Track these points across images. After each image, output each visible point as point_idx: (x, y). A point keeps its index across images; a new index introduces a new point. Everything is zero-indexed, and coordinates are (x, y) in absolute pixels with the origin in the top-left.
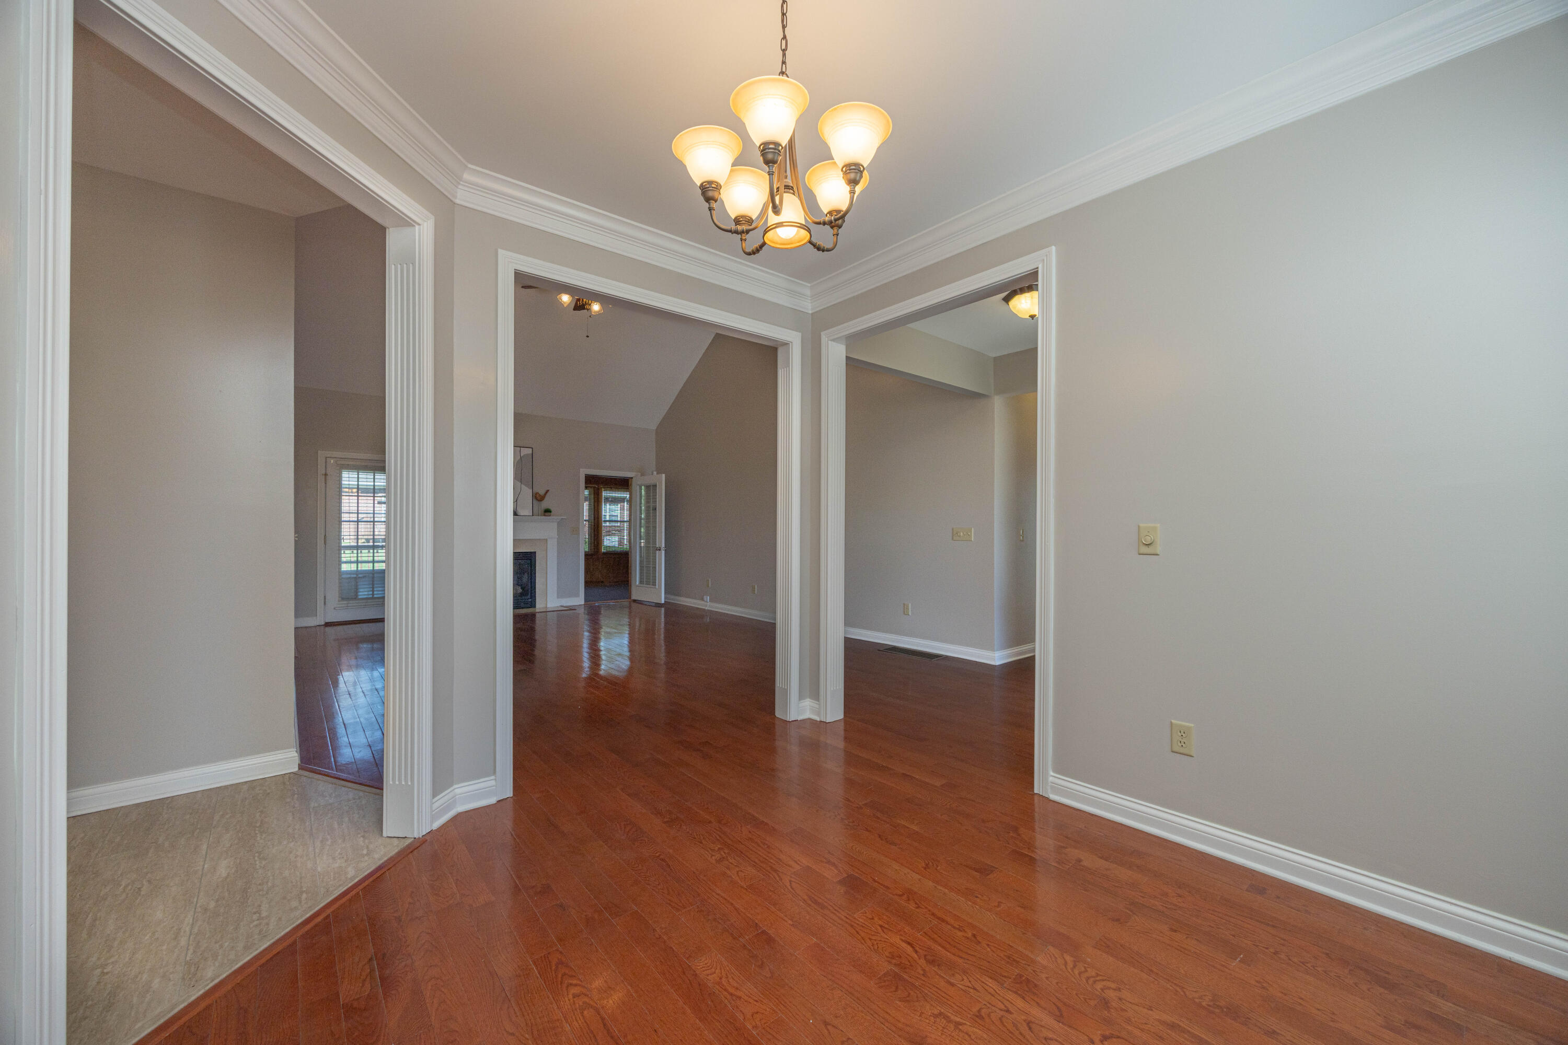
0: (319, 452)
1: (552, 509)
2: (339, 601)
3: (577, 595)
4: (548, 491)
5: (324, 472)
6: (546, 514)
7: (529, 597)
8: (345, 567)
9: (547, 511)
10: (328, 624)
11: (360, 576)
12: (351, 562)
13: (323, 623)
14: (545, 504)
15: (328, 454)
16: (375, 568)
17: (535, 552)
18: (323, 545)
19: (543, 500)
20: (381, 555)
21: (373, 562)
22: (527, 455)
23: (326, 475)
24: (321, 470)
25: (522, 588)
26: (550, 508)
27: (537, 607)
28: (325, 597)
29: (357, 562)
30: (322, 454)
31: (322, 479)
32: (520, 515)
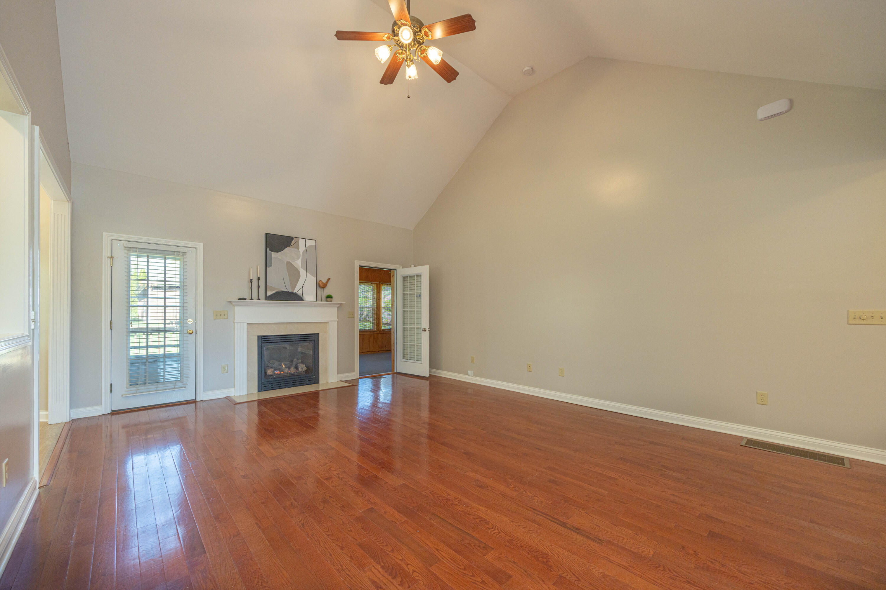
0: (104, 234)
1: (333, 297)
2: (127, 388)
3: (353, 371)
4: (329, 279)
5: (110, 255)
6: (328, 299)
7: (313, 374)
8: (134, 353)
9: (329, 297)
10: (114, 413)
11: (149, 360)
12: (140, 347)
13: (109, 412)
14: (327, 291)
15: (115, 236)
16: (166, 353)
17: (319, 334)
18: (109, 331)
19: (326, 286)
20: (173, 338)
21: (165, 346)
22: (312, 246)
23: (112, 258)
24: (106, 253)
25: (306, 367)
26: (332, 295)
27: (320, 383)
28: (111, 385)
29: (147, 347)
30: (107, 237)
31: (106, 263)
32: (305, 300)
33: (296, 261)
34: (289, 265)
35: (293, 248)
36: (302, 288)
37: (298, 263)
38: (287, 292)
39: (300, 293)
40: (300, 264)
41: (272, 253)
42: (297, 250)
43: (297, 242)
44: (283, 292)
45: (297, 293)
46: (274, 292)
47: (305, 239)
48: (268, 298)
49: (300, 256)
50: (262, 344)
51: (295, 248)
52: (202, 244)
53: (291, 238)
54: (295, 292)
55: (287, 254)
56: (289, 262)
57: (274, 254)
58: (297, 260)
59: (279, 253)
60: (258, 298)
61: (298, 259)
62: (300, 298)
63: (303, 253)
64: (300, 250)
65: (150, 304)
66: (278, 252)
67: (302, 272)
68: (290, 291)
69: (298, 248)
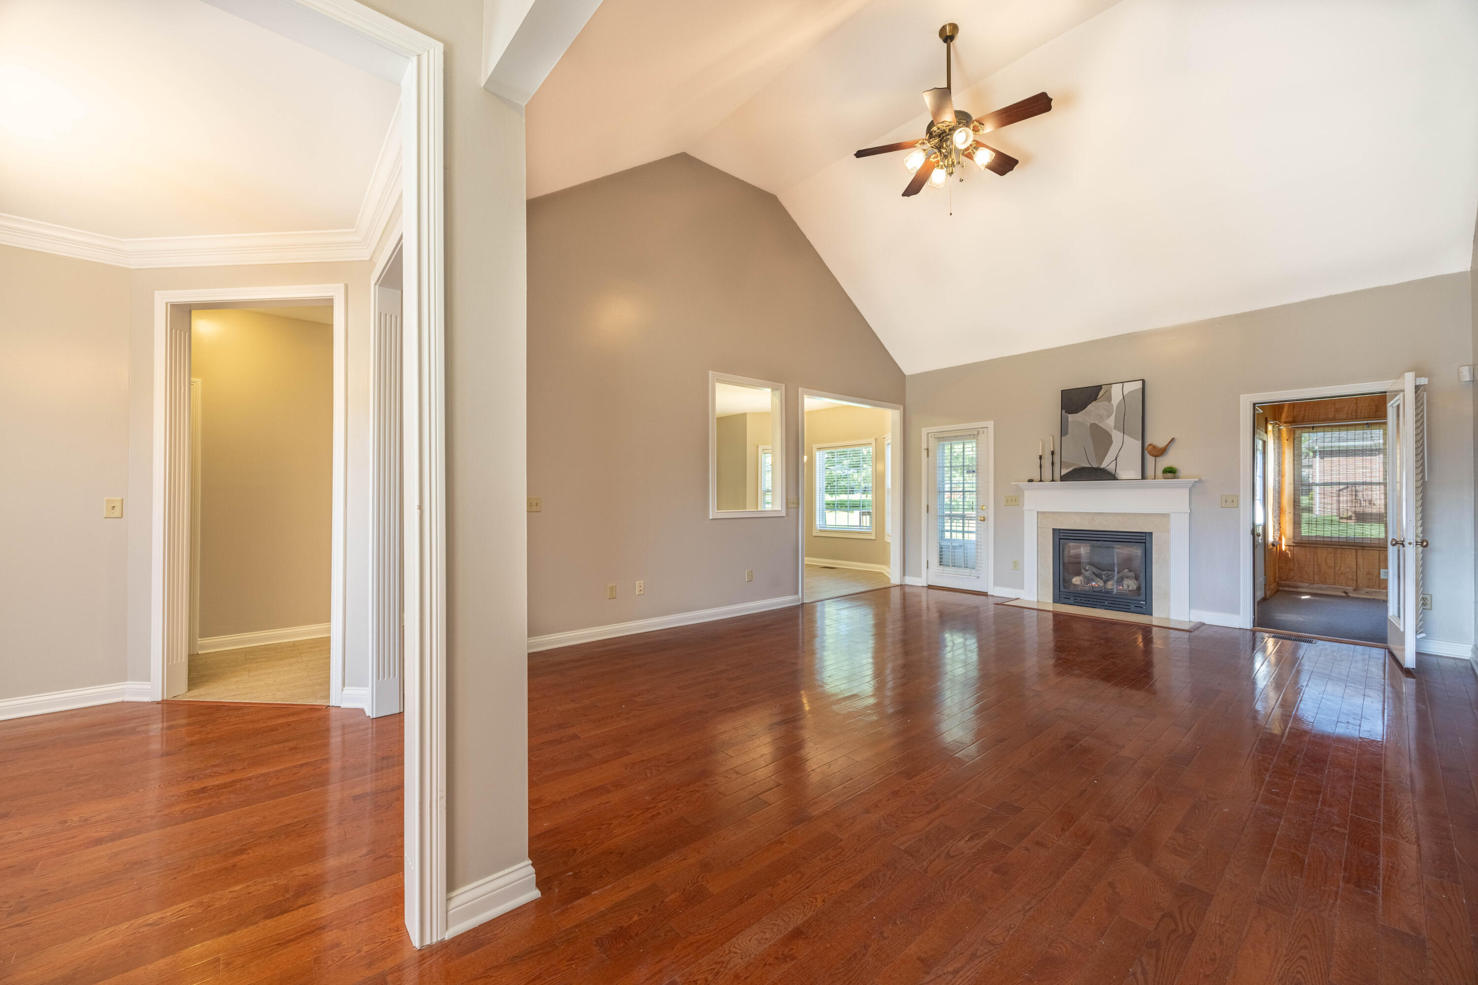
0: (922, 428)
1: (1179, 471)
2: (938, 567)
5: (926, 447)
6: (1169, 475)
7: (1143, 597)
9: (1171, 471)
10: (929, 587)
13: (926, 585)
14: (1167, 462)
15: (929, 429)
16: (965, 539)
17: (1151, 532)
18: (926, 514)
19: (1165, 453)
20: (970, 524)
21: (964, 532)
22: (1136, 390)
23: (928, 450)
25: (1136, 585)
26: (1176, 468)
27: (1154, 615)
28: (928, 562)
30: (924, 431)
31: (924, 453)
32: (1119, 479)
33: (1106, 421)
34: (1095, 429)
35: (1100, 401)
36: (1116, 459)
37: (1109, 423)
38: (1090, 468)
39: (1111, 468)
40: (1112, 424)
41: (1069, 415)
42: (1108, 403)
43: (1109, 392)
44: (1083, 469)
45: (1107, 468)
46: (1070, 469)
47: (1123, 383)
48: (1064, 478)
49: (1113, 412)
50: (1060, 540)
51: (1105, 401)
52: (992, 422)
53: (1100, 387)
54: (1102, 467)
55: (1092, 412)
56: (1094, 424)
57: (1071, 417)
58: (1106, 419)
59: (1078, 414)
60: (1051, 479)
61: (1109, 416)
62: (1110, 476)
63: (1117, 406)
64: (1112, 402)
65: (966, 489)
66: (1077, 412)
67: (1116, 436)
68: (1095, 466)
69: (1109, 399)
